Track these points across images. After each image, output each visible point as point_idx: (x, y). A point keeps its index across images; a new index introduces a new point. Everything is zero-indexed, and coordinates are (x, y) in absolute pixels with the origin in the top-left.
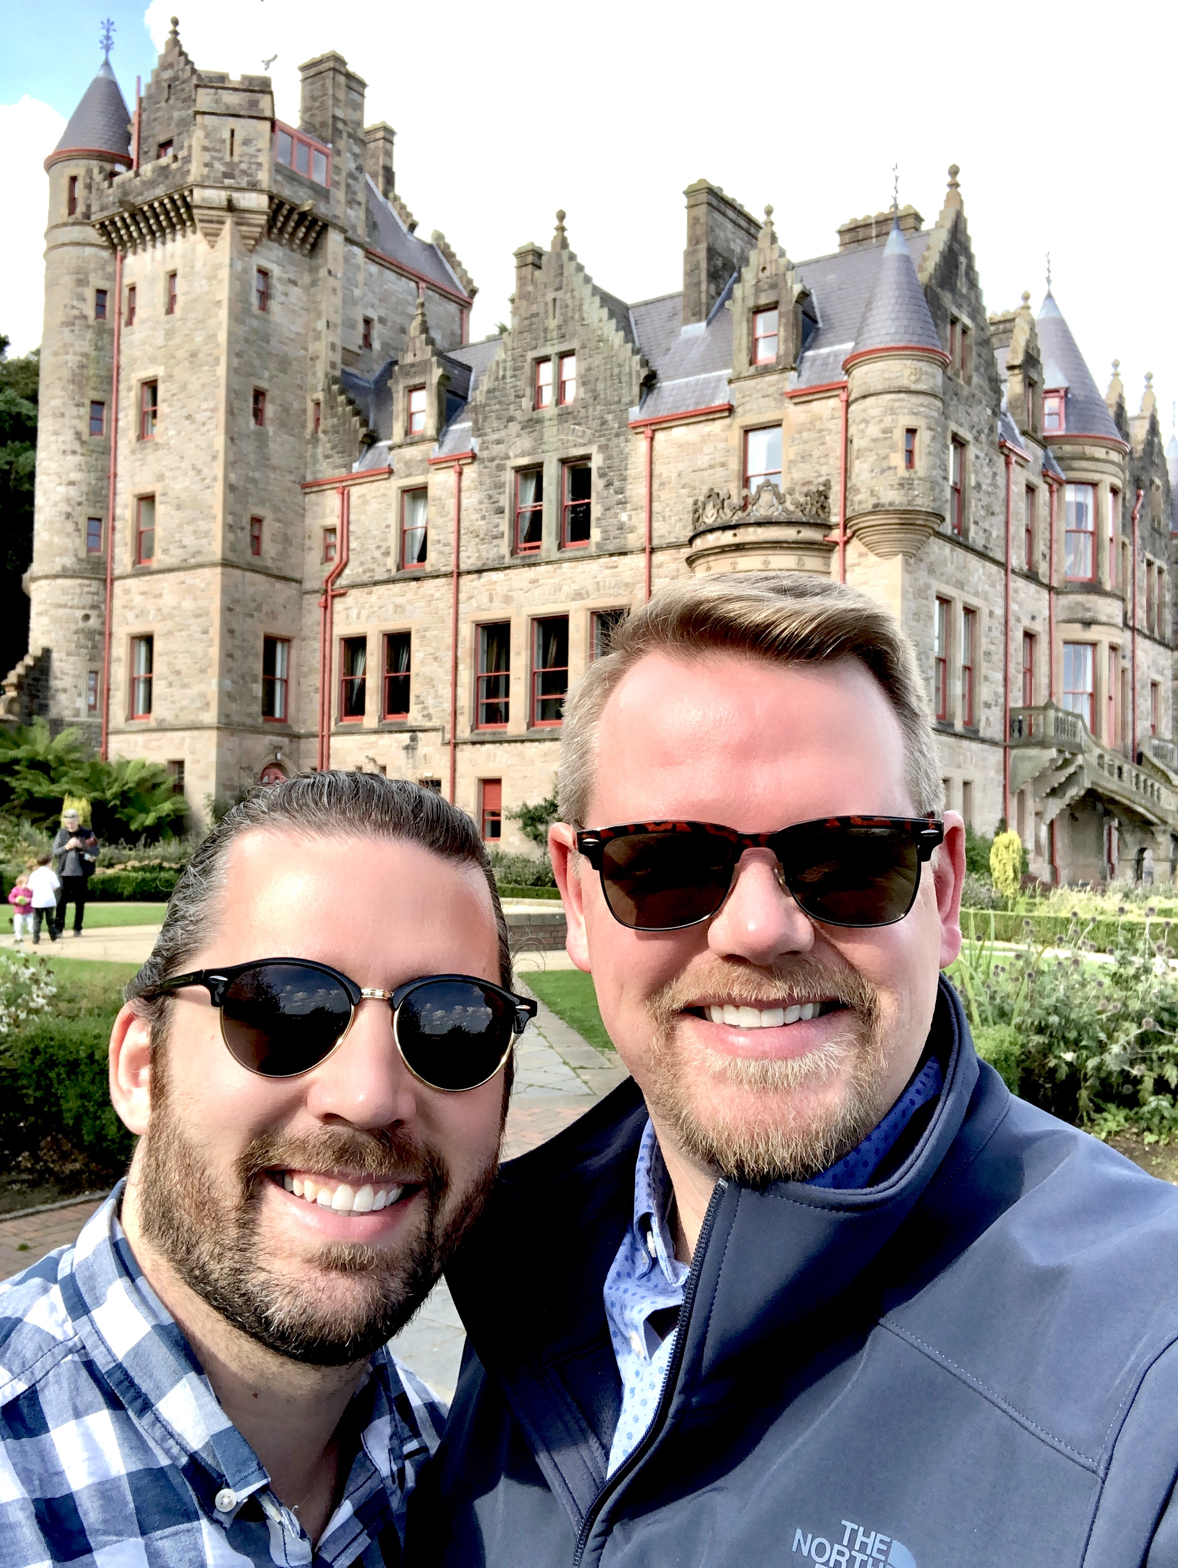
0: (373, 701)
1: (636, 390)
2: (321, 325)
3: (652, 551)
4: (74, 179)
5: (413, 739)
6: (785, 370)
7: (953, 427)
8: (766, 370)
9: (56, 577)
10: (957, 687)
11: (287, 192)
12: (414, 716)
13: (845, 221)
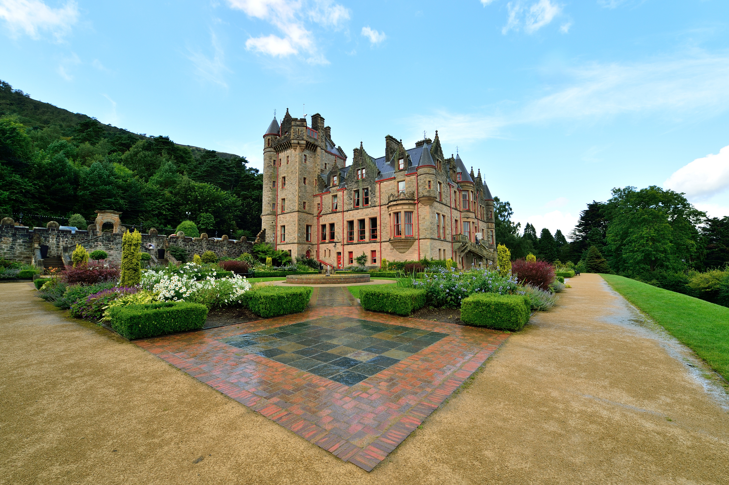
0: (328, 238)
1: (377, 175)
2: (316, 165)
3: (381, 206)
4: (269, 139)
5: (335, 244)
6: (405, 170)
7: (439, 180)
8: (402, 170)
9: (266, 215)
10: (441, 231)
11: (309, 140)
12: (335, 240)
13: (417, 141)
